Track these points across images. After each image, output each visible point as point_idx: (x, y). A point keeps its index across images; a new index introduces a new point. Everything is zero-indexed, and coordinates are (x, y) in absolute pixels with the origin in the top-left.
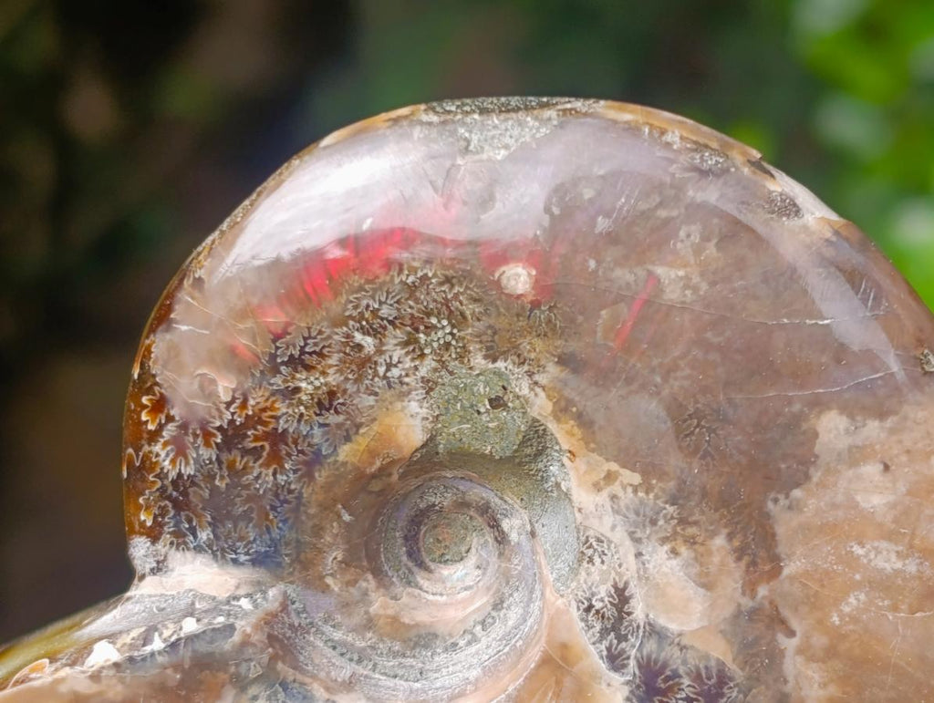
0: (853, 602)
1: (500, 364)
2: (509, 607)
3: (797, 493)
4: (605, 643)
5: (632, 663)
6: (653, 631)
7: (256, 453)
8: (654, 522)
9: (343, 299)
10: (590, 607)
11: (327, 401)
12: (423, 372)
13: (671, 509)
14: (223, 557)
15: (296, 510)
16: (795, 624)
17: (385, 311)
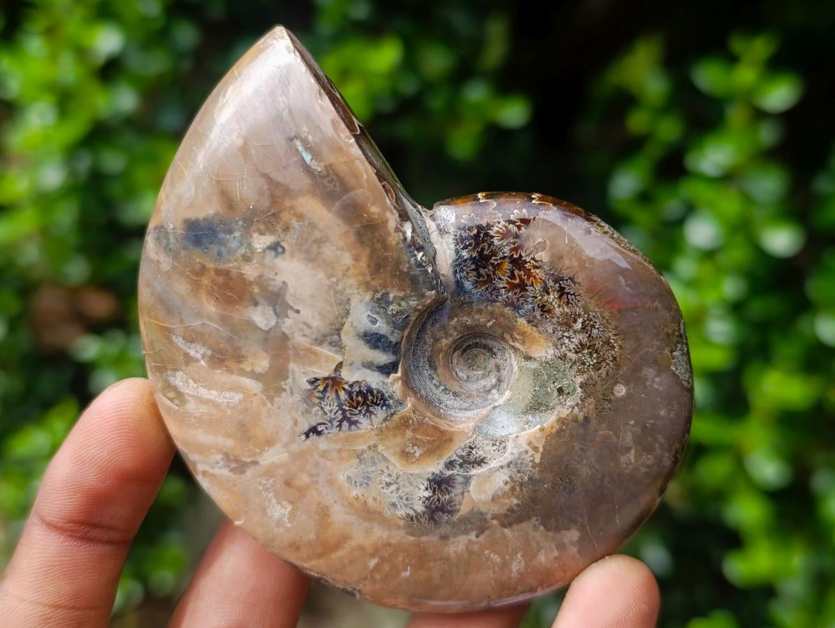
0: (496, 558)
1: (579, 390)
2: (455, 399)
3: (542, 528)
4: (457, 459)
5: (451, 472)
6: (467, 480)
7: (513, 276)
8: (519, 472)
9: (596, 310)
10: (472, 448)
11: (546, 310)
12: (569, 354)
13: (526, 478)
14: (456, 265)
15: (488, 300)
16: (482, 538)
17: (595, 331)
